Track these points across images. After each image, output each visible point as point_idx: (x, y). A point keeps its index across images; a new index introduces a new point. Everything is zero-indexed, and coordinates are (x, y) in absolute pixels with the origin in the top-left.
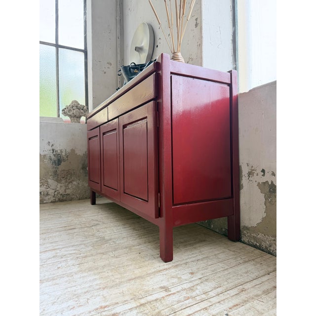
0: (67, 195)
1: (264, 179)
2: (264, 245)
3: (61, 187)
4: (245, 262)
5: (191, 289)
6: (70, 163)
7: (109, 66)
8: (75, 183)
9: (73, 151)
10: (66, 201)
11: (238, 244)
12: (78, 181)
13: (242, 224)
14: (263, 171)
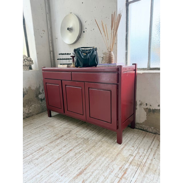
0: (30, 113)
1: (147, 107)
2: (145, 129)
3: (26, 109)
4: (144, 137)
5: (138, 153)
6: (29, 95)
7: (43, 32)
8: (33, 106)
9: (30, 87)
10: (30, 116)
11: (135, 129)
12: (35, 104)
13: (136, 122)
14: (146, 104)
